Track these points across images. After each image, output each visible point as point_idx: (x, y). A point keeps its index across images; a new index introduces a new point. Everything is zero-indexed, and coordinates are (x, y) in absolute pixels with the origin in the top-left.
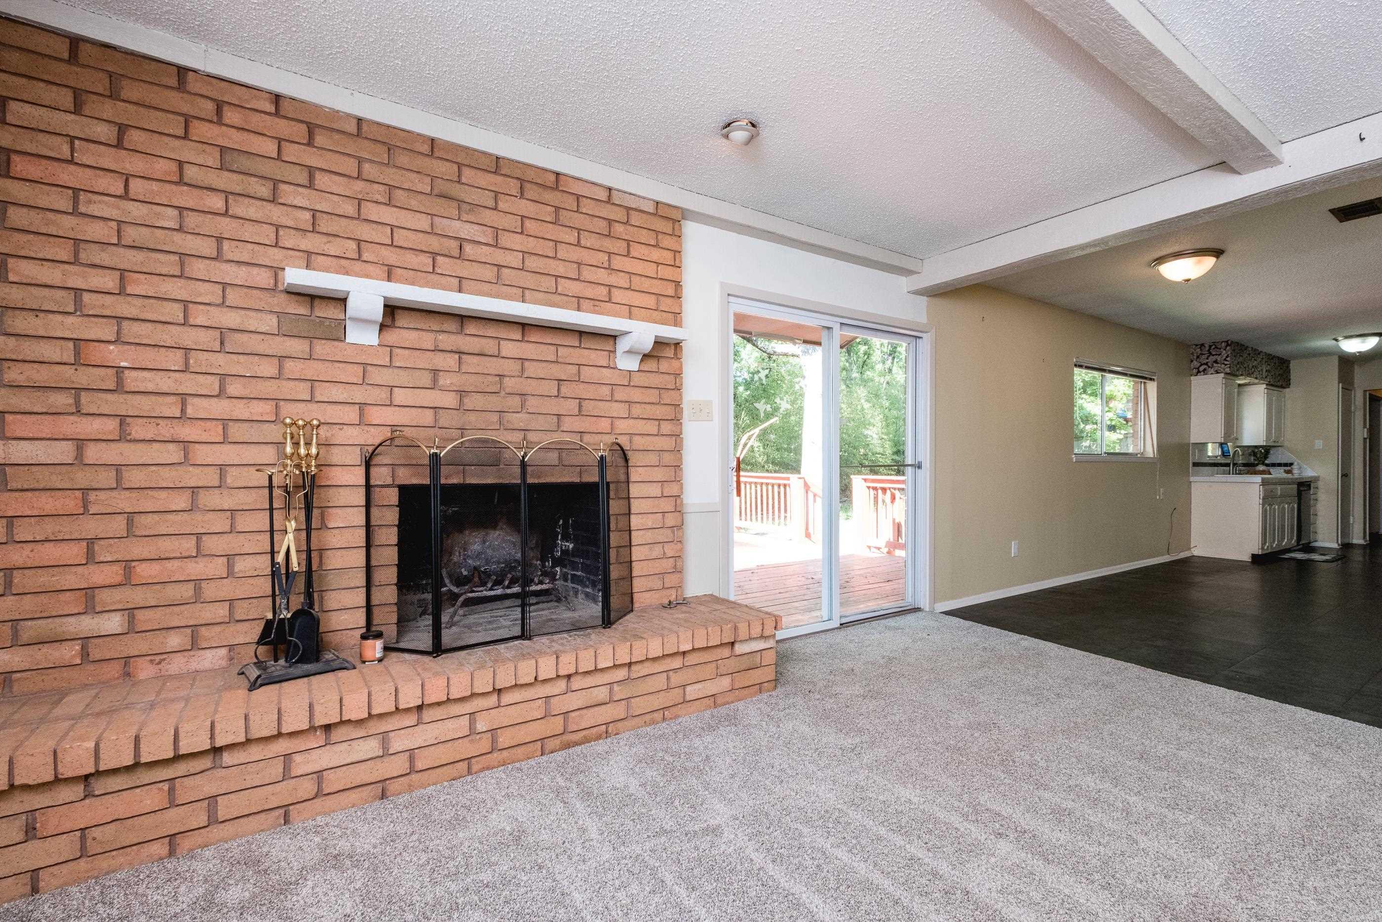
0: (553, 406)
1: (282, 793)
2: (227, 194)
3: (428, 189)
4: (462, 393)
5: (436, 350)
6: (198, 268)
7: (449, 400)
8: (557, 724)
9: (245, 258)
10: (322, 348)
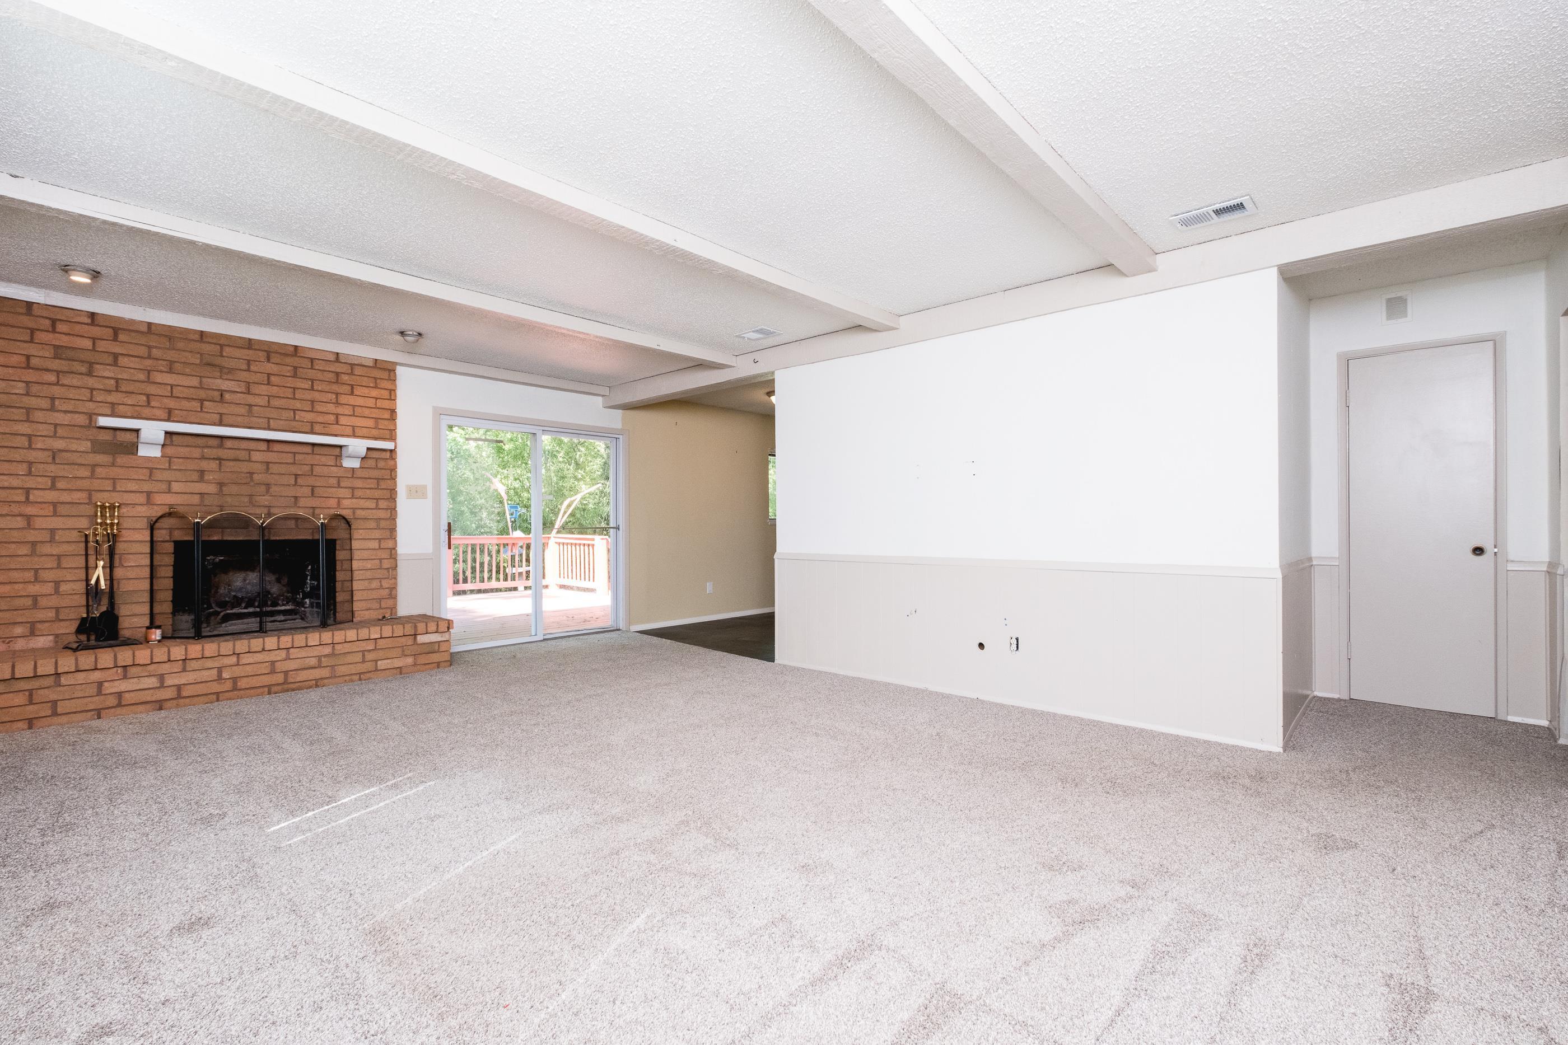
0: (292, 492)
1: (96, 702)
2: (58, 373)
3: (198, 361)
4: (221, 485)
5: (203, 458)
6: (39, 416)
7: (212, 489)
8: (280, 678)
9: (70, 408)
10: (121, 460)
